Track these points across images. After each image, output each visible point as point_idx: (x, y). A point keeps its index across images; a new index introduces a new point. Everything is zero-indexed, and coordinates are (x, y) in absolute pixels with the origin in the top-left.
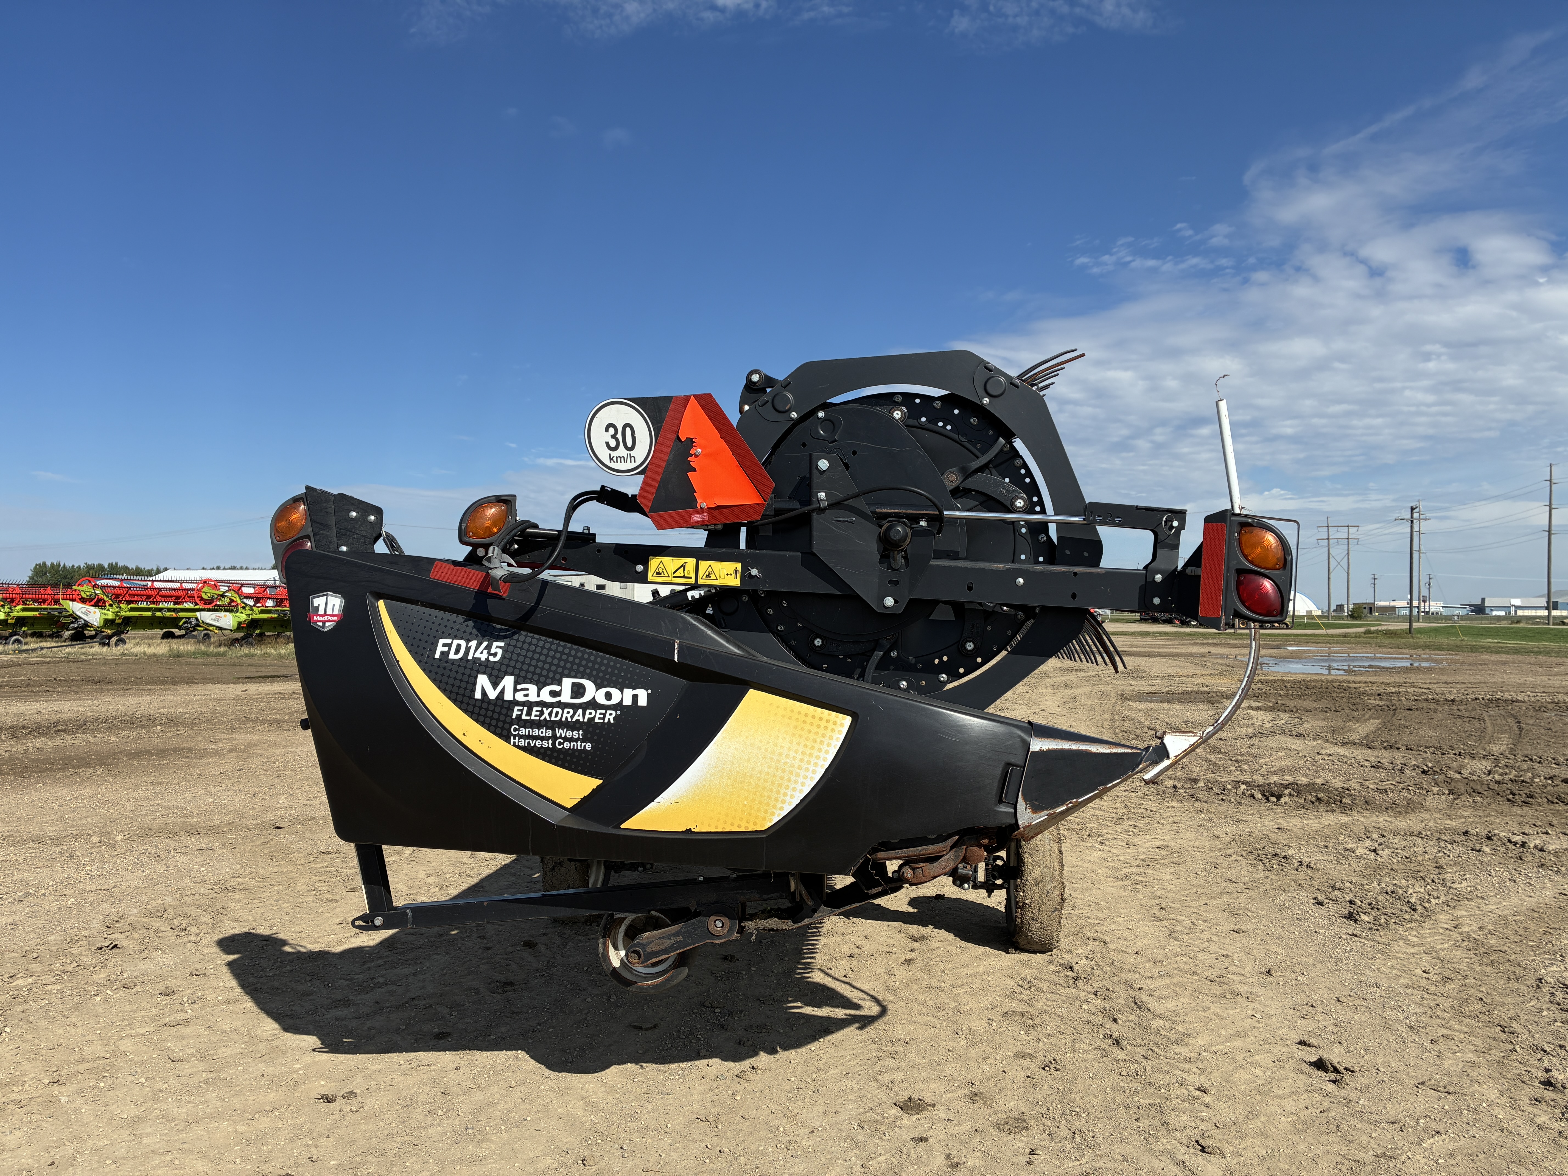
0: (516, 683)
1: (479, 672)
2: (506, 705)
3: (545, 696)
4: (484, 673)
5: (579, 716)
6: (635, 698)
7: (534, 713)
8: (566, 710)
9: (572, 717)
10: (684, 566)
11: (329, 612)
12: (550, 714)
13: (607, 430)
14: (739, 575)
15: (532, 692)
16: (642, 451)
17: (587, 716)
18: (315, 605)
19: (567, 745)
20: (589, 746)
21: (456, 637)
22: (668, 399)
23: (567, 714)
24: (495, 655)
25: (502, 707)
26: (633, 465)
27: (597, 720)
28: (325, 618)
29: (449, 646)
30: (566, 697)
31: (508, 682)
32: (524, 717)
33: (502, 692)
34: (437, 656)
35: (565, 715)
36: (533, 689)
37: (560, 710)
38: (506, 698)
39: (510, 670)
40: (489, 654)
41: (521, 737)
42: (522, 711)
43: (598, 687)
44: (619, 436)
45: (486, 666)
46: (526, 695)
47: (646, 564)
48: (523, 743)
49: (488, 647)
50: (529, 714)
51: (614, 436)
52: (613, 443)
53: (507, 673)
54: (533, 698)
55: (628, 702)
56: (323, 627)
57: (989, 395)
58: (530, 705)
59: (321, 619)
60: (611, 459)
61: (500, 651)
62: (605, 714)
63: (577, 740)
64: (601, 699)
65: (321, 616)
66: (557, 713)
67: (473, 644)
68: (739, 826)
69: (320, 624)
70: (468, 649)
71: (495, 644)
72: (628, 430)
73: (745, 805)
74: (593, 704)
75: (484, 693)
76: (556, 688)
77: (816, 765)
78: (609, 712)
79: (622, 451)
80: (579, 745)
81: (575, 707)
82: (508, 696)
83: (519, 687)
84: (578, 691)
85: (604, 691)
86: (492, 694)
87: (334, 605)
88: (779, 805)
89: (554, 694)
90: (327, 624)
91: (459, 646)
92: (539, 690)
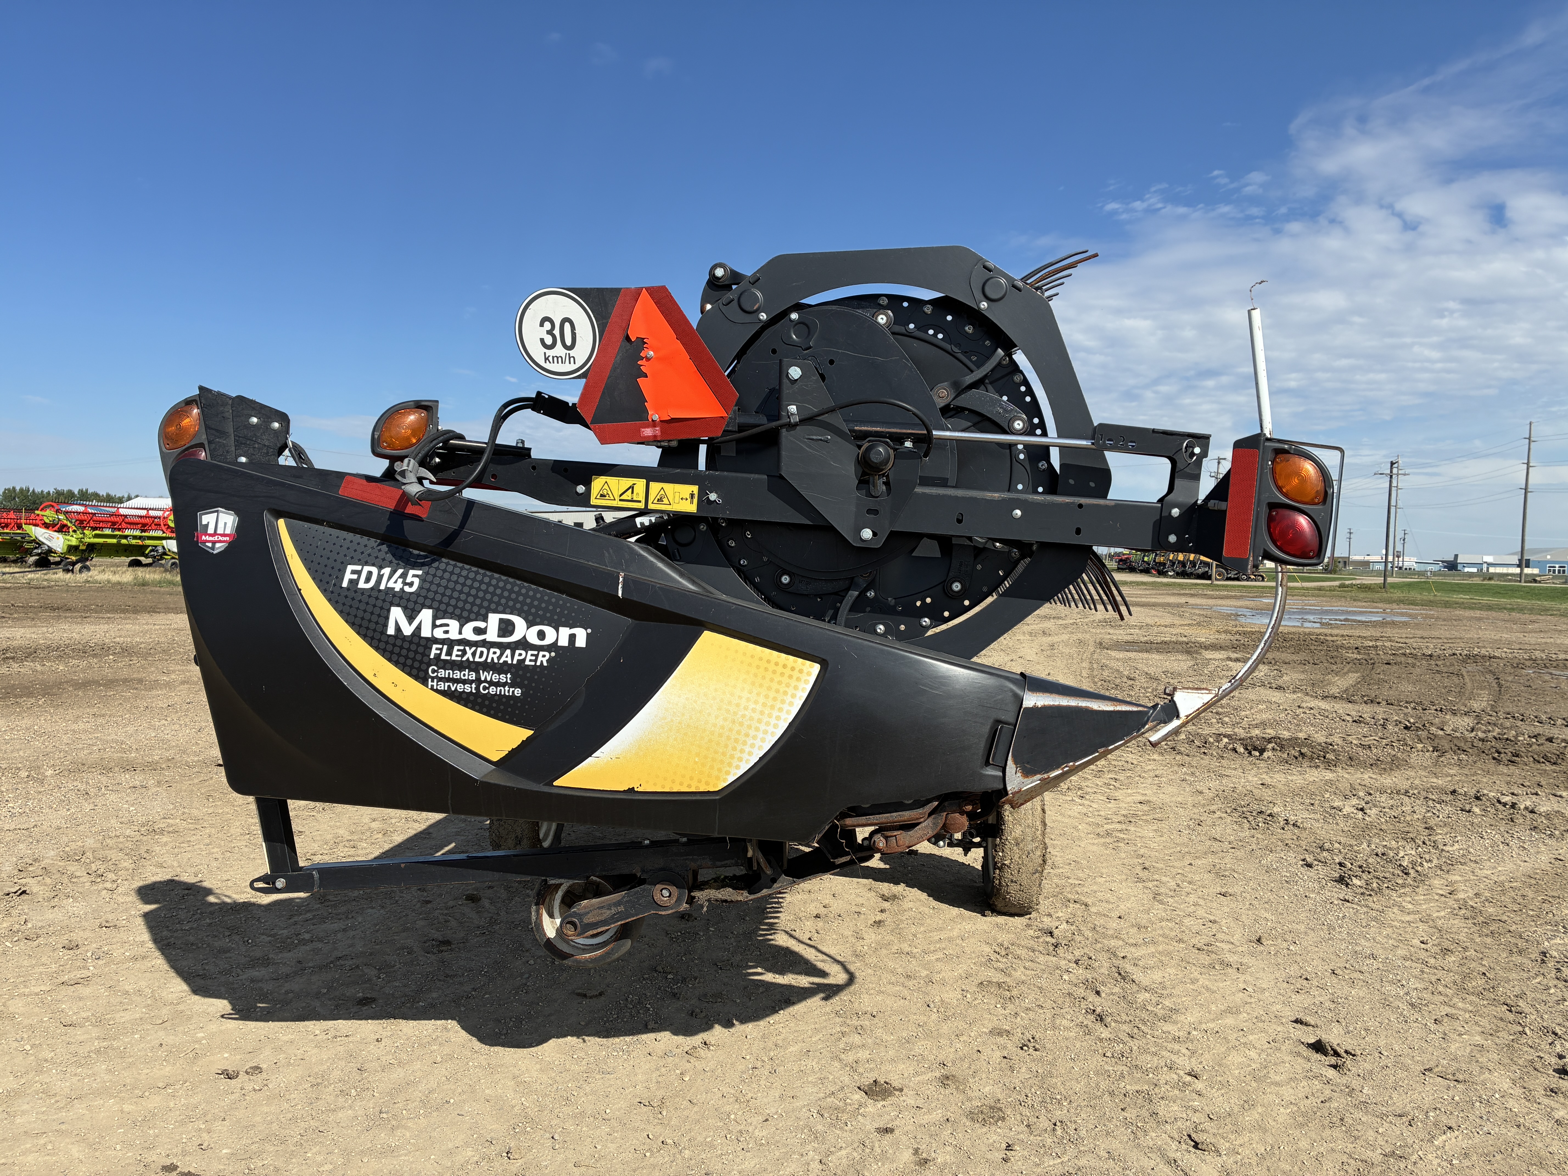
0: (435, 618)
1: (392, 604)
2: (423, 643)
3: (468, 632)
4: (398, 605)
5: (507, 657)
6: (572, 638)
7: (455, 652)
8: (492, 650)
9: (499, 658)
10: (632, 487)
11: (220, 531)
12: (474, 654)
13: (542, 325)
14: (695, 500)
15: (453, 629)
16: (583, 350)
17: (516, 657)
18: (204, 522)
19: (492, 690)
20: (518, 692)
21: (366, 563)
22: (616, 291)
23: (493, 655)
24: (411, 584)
25: (418, 645)
26: (573, 367)
27: (527, 663)
28: (216, 538)
29: (359, 573)
30: (492, 635)
31: (426, 616)
32: (443, 657)
33: (419, 628)
34: (345, 584)
35: (491, 655)
36: (454, 624)
37: (485, 650)
38: (422, 635)
39: (428, 602)
40: (405, 584)
41: (440, 679)
42: (441, 650)
43: (530, 624)
44: (557, 332)
45: (401, 598)
46: (446, 632)
47: (588, 484)
48: (442, 686)
49: (404, 576)
50: (449, 653)
51: (550, 332)
52: (549, 340)
53: (424, 606)
54: (454, 635)
55: (564, 642)
56: (213, 548)
57: (988, 299)
58: (451, 643)
59: (211, 539)
60: (546, 359)
61: (417, 581)
62: (537, 656)
63: (504, 685)
64: (533, 639)
65: (210, 535)
66: (482, 653)
67: (386, 571)
68: (689, 786)
69: (210, 545)
70: (380, 577)
71: (412, 572)
72: (567, 326)
73: (696, 763)
74: (523, 644)
75: (398, 629)
76: (481, 625)
77: (778, 718)
78: (541, 653)
79: (559, 350)
80: (507, 691)
81: (502, 647)
82: (426, 633)
83: (438, 622)
84: (506, 628)
85: (536, 629)
86: (408, 630)
87: (225, 524)
88: (735, 762)
89: (478, 631)
90: (218, 545)
91: (370, 574)
92: (462, 626)
